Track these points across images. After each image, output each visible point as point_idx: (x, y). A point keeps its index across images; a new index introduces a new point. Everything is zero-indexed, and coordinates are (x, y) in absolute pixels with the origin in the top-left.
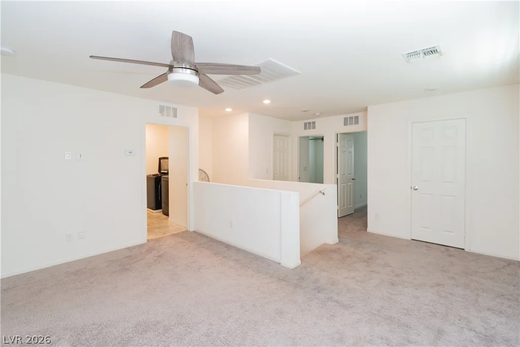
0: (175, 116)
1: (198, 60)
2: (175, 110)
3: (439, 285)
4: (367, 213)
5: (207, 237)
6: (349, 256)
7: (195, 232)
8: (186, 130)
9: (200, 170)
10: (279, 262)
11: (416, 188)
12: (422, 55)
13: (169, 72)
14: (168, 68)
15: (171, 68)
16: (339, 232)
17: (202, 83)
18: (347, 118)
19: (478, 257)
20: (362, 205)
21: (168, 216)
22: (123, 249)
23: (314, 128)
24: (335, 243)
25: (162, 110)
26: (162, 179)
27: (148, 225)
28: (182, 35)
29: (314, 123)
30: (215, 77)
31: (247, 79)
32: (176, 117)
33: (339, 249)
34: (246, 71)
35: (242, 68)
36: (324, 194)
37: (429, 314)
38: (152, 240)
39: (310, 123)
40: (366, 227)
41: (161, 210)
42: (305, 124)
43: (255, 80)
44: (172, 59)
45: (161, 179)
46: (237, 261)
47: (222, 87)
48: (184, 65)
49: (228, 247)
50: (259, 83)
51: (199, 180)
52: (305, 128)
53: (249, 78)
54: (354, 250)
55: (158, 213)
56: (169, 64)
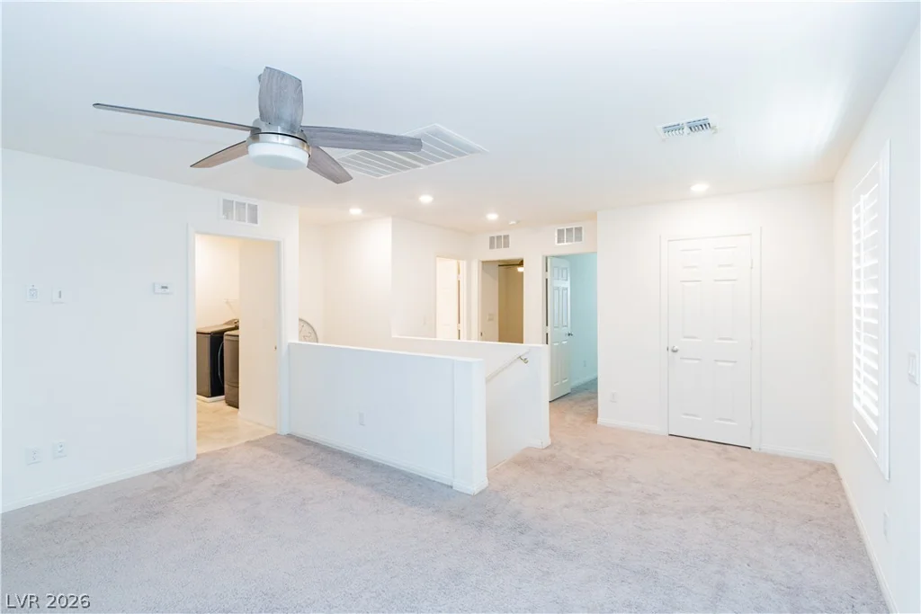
0: (254, 220)
1: (307, 121)
2: (254, 209)
3: (715, 509)
4: (596, 393)
5: (316, 445)
6: (570, 468)
7: (290, 436)
8: (275, 247)
9: (300, 320)
10: (449, 484)
11: (675, 349)
12: (686, 130)
13: (251, 140)
14: (248, 134)
15: (256, 133)
16: (552, 427)
17: (313, 164)
18: (563, 230)
19: (771, 459)
20: (588, 378)
21: (238, 408)
22: (149, 474)
23: (506, 245)
24: (545, 445)
25: (228, 207)
26: (225, 338)
27: (198, 427)
28: (282, 75)
29: (506, 237)
30: (337, 154)
31: (394, 158)
32: (256, 222)
33: (553, 456)
34: (395, 145)
35: (389, 139)
36: (525, 361)
37: (702, 558)
38: (206, 454)
39: (499, 237)
40: (597, 416)
41: (223, 397)
42: (492, 239)
43: (408, 160)
44: (257, 115)
45: (222, 338)
46: (373, 486)
47: (351, 172)
48: (279, 128)
49: (355, 460)
50: (415, 166)
51: (300, 340)
52: (492, 246)
53: (400, 157)
54: (577, 457)
55: (219, 403)
56: (251, 125)
